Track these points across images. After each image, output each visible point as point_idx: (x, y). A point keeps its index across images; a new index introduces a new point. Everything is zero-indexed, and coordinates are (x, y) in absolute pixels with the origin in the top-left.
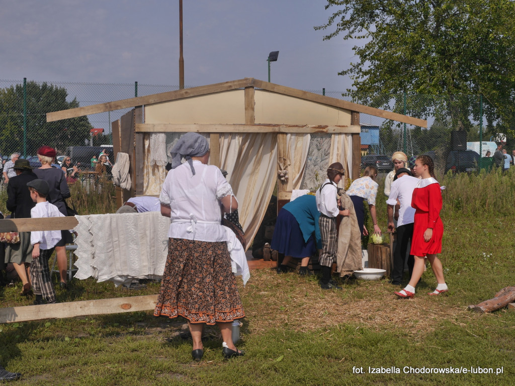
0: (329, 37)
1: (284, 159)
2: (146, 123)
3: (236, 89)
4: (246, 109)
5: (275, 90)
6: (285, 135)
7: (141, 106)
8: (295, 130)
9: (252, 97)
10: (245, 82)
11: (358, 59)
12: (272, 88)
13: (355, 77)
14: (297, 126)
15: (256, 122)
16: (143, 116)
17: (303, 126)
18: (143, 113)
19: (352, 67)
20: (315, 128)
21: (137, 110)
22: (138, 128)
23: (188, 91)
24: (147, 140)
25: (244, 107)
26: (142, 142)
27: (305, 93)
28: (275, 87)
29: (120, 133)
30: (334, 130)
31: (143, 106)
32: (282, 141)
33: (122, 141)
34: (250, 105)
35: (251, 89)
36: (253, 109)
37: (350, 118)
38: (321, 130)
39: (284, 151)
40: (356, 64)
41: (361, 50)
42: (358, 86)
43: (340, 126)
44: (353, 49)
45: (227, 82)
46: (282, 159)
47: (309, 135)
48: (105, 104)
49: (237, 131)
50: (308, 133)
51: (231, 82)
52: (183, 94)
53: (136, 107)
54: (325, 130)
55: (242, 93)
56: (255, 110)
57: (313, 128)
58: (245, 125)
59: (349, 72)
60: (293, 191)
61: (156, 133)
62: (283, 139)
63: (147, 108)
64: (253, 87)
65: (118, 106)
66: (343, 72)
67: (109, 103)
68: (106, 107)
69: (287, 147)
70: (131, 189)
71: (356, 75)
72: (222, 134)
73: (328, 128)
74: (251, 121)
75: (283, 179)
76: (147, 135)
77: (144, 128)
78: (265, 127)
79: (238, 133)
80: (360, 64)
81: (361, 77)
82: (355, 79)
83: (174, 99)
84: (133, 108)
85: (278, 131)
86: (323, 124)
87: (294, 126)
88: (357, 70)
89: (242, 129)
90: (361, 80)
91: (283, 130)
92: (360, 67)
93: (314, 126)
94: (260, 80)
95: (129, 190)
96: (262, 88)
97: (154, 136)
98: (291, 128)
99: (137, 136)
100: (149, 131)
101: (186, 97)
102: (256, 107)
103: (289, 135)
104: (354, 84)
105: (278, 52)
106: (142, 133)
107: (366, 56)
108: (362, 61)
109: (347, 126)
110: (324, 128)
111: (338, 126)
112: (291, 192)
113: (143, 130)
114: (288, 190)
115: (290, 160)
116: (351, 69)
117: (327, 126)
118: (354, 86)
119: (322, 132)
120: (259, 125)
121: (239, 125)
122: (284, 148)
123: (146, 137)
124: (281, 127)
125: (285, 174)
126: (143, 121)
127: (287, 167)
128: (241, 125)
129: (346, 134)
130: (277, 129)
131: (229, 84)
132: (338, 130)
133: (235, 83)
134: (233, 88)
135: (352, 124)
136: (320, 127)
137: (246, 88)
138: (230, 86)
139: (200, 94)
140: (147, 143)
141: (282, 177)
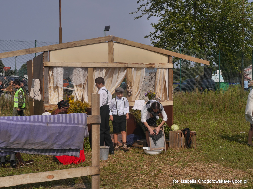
0: (138, 18)
1: (130, 83)
2: (50, 61)
3: (103, 42)
4: (109, 54)
5: (126, 43)
6: (131, 69)
7: (48, 51)
8: (136, 66)
9: (112, 47)
10: (108, 38)
11: (154, 30)
12: (124, 42)
13: (152, 39)
14: (138, 64)
15: (115, 61)
16: (49, 57)
17: (141, 64)
18: (49, 56)
19: (151, 34)
20: (148, 65)
21: (45, 54)
22: (46, 64)
23: (75, 43)
24: (51, 71)
25: (108, 53)
26: (48, 72)
27: (142, 45)
28: (126, 41)
29: (32, 67)
30: (159, 66)
31: (49, 51)
32: (129, 72)
33: (33, 72)
34: (111, 52)
35: (112, 42)
36: (113, 54)
37: (167, 59)
38: (151, 66)
39: (130, 78)
40: (153, 32)
41: (155, 25)
42: (154, 44)
43: (162, 64)
44: (151, 24)
45: (98, 38)
46: (129, 83)
47: (144, 69)
48: (26, 50)
49: (104, 67)
50: (144, 68)
51: (100, 38)
52: (72, 45)
53: (45, 52)
54: (153, 66)
55: (106, 44)
56: (114, 55)
57: (147, 65)
58: (108, 63)
59: (149, 36)
60: (136, 101)
61: (56, 67)
62: (130, 71)
63: (51, 52)
64: (113, 41)
65: (34, 51)
66: (146, 36)
67: (28, 49)
68: (27, 52)
69: (132, 75)
70: (41, 100)
71: (153, 38)
72: (95, 68)
73: (155, 65)
74: (112, 60)
75: (130, 94)
76: (51, 68)
77: (49, 64)
78: (120, 64)
79: (104, 68)
80: (155, 33)
81: (155, 39)
82: (152, 40)
83: (67, 47)
84: (43, 52)
85: (127, 67)
86: (152, 63)
87: (136, 64)
88: (153, 36)
89: (106, 65)
90: (155, 41)
91: (130, 66)
92: (155, 34)
93: (147, 64)
94: (117, 37)
95: (40, 101)
96: (118, 42)
97: (55, 69)
98: (135, 65)
99: (45, 69)
100: (52, 66)
101: (74, 46)
102: (114, 53)
103: (133, 69)
104: (152, 43)
105: (110, 26)
106: (48, 67)
107: (158, 28)
108: (156, 31)
109: (165, 64)
110: (153, 65)
111: (160, 64)
112: (135, 102)
113: (49, 66)
114: (133, 100)
115: (134, 83)
116: (150, 35)
117: (154, 64)
118: (152, 44)
119: (152, 67)
120: (116, 63)
121: (105, 63)
122: (130, 76)
123: (50, 69)
124: (129, 64)
125: (131, 91)
126: (49, 60)
127: (132, 87)
128: (106, 63)
129: (165, 68)
130: (126, 65)
131: (99, 39)
132: (161, 66)
133: (103, 39)
134: (102, 41)
135: (168, 63)
136: (150, 64)
137: (109, 41)
138: (100, 40)
139: (82, 45)
140: (51, 73)
141: (129, 93)
